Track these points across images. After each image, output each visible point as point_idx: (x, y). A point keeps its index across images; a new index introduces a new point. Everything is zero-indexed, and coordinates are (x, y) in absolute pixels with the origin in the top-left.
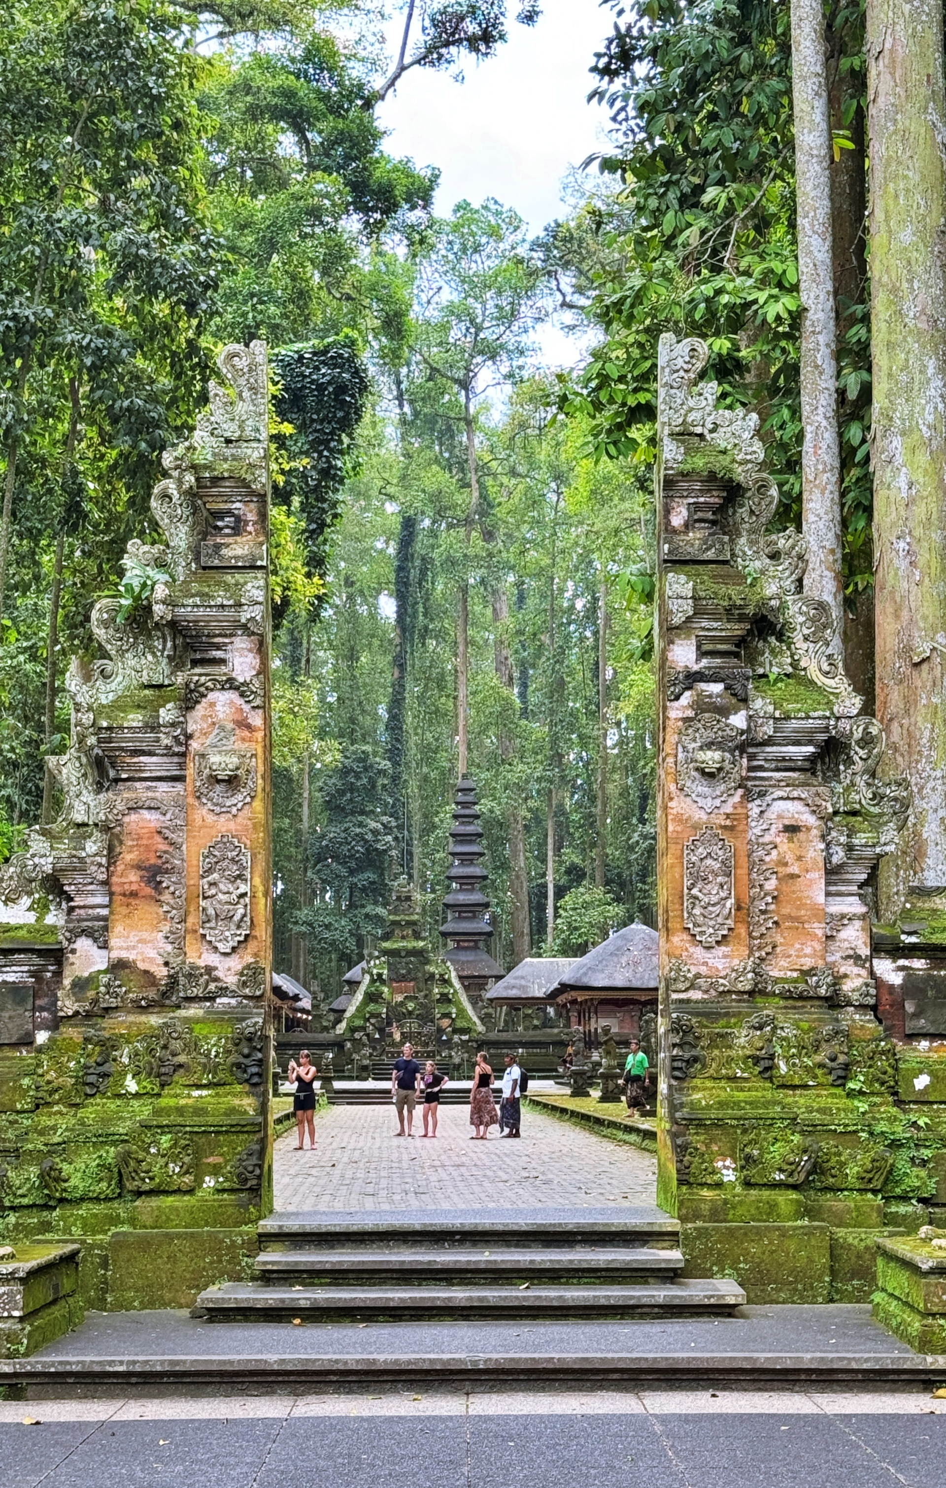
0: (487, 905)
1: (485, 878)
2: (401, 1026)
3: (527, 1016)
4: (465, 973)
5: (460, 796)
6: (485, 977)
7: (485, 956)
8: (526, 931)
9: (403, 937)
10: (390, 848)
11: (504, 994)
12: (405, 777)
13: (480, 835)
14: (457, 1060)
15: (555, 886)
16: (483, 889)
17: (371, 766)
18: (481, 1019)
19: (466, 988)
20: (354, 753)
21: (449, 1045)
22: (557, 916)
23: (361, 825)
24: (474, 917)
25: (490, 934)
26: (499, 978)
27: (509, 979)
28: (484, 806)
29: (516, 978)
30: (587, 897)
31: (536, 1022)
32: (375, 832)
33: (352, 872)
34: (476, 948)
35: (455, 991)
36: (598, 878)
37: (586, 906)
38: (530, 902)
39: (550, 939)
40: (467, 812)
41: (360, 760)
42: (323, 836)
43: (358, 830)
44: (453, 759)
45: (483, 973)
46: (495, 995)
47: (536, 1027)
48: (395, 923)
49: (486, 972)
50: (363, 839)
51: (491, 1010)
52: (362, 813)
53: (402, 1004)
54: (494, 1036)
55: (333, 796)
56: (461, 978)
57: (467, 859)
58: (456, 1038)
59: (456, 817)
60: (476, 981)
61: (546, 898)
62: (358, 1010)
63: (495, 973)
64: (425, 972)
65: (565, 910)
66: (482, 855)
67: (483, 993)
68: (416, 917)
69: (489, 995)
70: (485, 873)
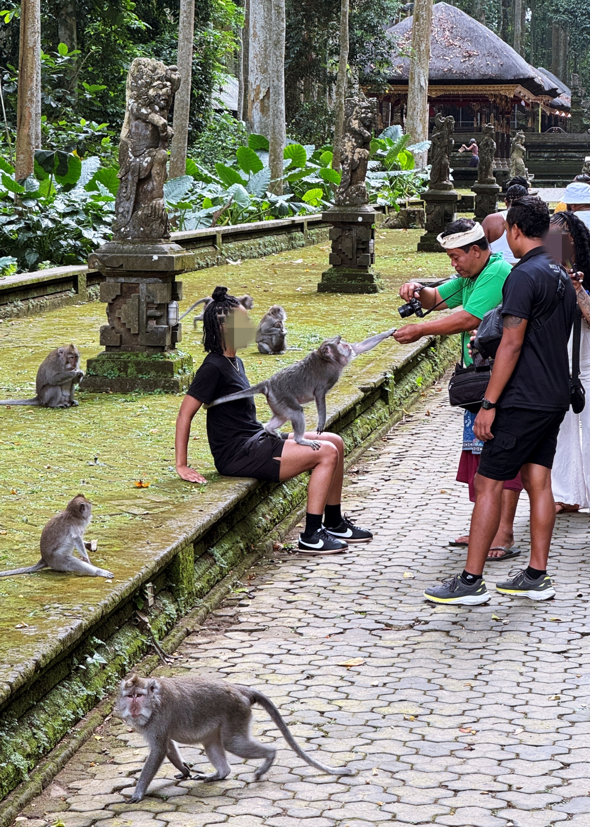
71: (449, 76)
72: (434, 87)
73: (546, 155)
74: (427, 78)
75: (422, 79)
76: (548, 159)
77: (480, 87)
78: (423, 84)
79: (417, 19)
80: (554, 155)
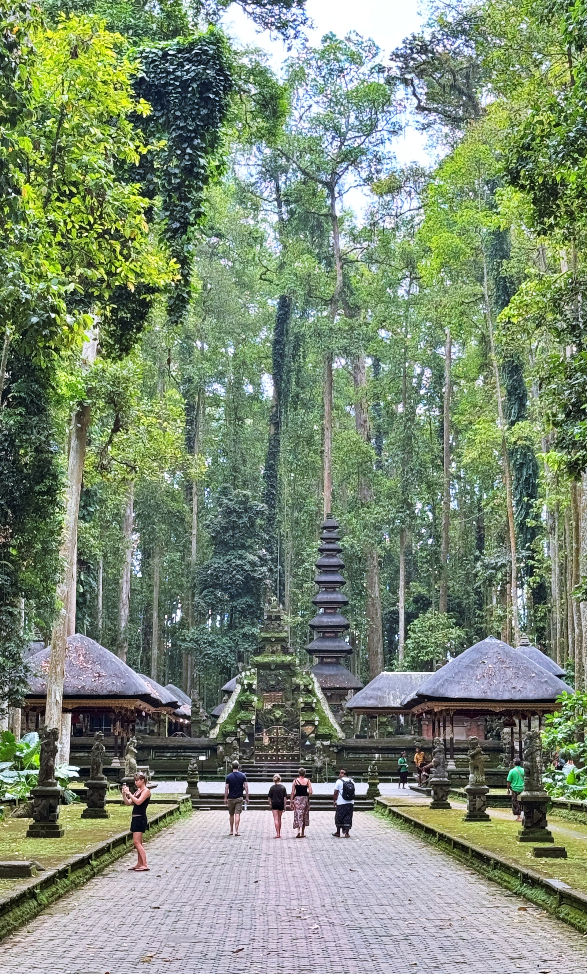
0: (347, 627)
1: (346, 603)
2: (269, 732)
3: (382, 724)
4: (328, 685)
5: (325, 534)
6: (345, 689)
7: (345, 671)
8: (380, 650)
9: (273, 653)
10: (265, 577)
11: (362, 704)
12: (278, 518)
13: (342, 567)
14: (319, 764)
15: (406, 613)
16: (344, 613)
17: (251, 508)
18: (341, 726)
19: (329, 698)
20: (237, 496)
21: (311, 749)
22: (407, 637)
23: (241, 557)
24: (336, 637)
25: (349, 652)
26: (357, 689)
27: (367, 690)
28: (346, 542)
29: (374, 689)
30: (433, 622)
31: (390, 729)
32: (253, 564)
33: (232, 597)
34: (337, 663)
35: (318, 701)
36: (441, 605)
37: (432, 628)
38: (383, 625)
39: (401, 657)
40: (331, 546)
41: (241, 502)
42: (208, 567)
43: (239, 562)
44: (319, 504)
45: (344, 685)
46: (354, 705)
47: (390, 733)
48: (266, 640)
49: (346, 685)
50: (243, 569)
51: (350, 718)
52: (243, 547)
53: (270, 712)
54: (353, 741)
55: (218, 533)
56: (323, 689)
57: (330, 586)
58: (318, 744)
59: (321, 551)
60: (337, 692)
61: (397, 622)
62: (230, 717)
63: (354, 685)
64: (292, 684)
65: (414, 632)
66: (343, 583)
67: (343, 702)
68: (284, 635)
69: (349, 704)
70: (346, 599)
71: (82, 692)
72: (67, 701)
73: (169, 755)
74: (61, 694)
75: (58, 695)
76: (170, 758)
77: (107, 701)
78: (58, 698)
79: (54, 648)
80: (175, 754)
